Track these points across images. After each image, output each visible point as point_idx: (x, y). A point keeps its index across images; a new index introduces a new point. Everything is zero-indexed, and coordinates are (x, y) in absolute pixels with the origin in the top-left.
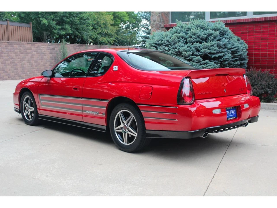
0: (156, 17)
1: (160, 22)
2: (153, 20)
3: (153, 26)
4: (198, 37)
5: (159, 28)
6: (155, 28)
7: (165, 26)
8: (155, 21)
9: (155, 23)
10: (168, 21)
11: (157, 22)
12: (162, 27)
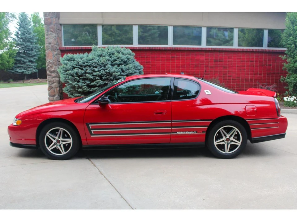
0: (52, 40)
1: (56, 45)
2: (48, 42)
3: (48, 48)
4: (122, 60)
5: (55, 49)
6: (51, 50)
7: (60, 48)
8: (50, 43)
9: (50, 46)
10: (61, 44)
11: (53, 45)
12: (58, 50)
